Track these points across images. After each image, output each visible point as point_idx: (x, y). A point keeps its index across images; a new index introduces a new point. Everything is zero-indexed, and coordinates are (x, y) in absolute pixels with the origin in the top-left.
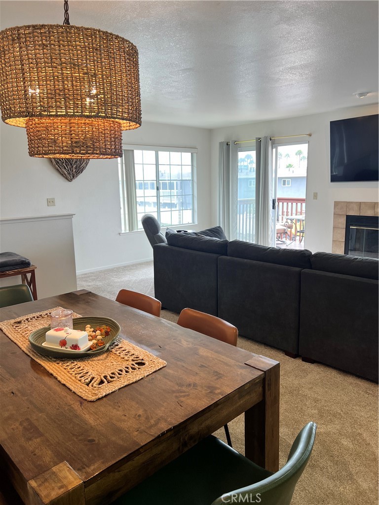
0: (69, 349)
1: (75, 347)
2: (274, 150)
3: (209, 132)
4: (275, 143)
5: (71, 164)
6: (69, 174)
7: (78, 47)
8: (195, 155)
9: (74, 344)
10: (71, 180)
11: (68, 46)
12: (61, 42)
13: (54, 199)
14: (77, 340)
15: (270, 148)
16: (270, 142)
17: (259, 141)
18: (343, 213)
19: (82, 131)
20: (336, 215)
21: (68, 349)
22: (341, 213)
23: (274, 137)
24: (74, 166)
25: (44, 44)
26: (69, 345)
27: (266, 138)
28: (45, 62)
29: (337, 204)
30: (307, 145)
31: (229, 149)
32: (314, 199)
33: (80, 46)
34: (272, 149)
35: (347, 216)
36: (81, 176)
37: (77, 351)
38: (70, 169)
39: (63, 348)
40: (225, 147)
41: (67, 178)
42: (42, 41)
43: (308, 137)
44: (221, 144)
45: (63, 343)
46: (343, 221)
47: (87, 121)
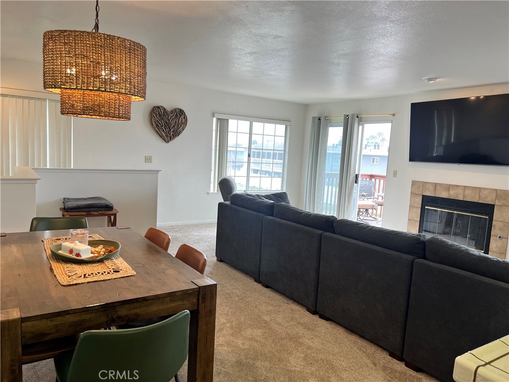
0: (75, 257)
1: (78, 255)
2: (361, 127)
3: (305, 107)
4: (361, 120)
5: (170, 128)
6: (167, 136)
7: (88, 45)
8: (289, 127)
9: (78, 253)
10: (168, 141)
11: (81, 43)
12: (77, 41)
13: (151, 157)
14: (79, 250)
15: (356, 125)
16: (357, 119)
17: (347, 118)
18: (419, 193)
19: (92, 100)
20: (413, 194)
21: (73, 256)
22: (417, 193)
23: (360, 115)
24: (172, 130)
25: (65, 42)
26: (74, 253)
27: (353, 115)
28: (65, 54)
29: (414, 183)
30: (391, 124)
31: (321, 124)
32: (393, 176)
33: (89, 44)
34: (359, 125)
35: (423, 195)
36: (177, 139)
37: (79, 258)
38: (168, 132)
39: (71, 255)
40: (317, 121)
41: (164, 140)
42: (64, 40)
43: (391, 117)
44: (314, 118)
45: (71, 251)
46: (419, 200)
47: (96, 94)
